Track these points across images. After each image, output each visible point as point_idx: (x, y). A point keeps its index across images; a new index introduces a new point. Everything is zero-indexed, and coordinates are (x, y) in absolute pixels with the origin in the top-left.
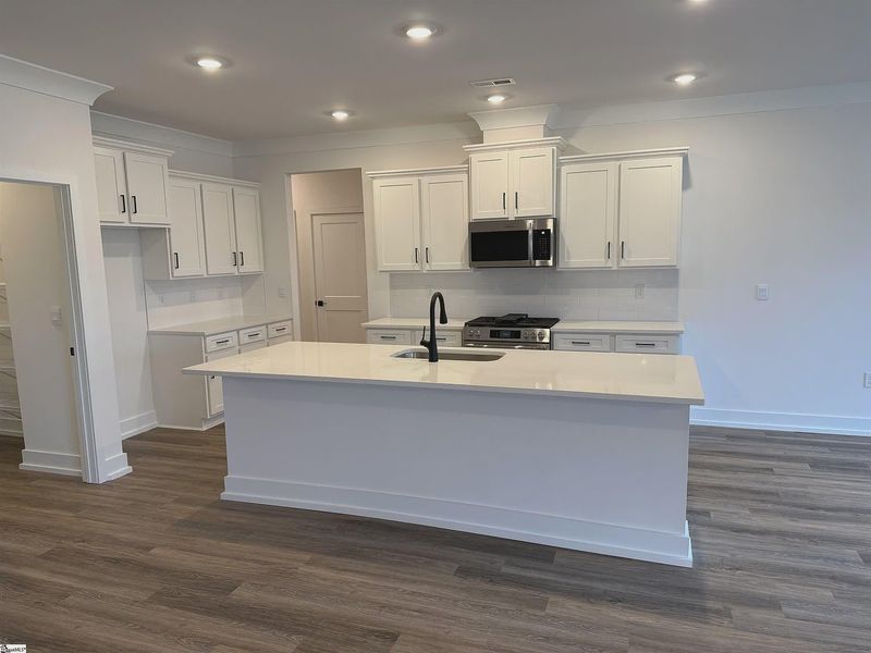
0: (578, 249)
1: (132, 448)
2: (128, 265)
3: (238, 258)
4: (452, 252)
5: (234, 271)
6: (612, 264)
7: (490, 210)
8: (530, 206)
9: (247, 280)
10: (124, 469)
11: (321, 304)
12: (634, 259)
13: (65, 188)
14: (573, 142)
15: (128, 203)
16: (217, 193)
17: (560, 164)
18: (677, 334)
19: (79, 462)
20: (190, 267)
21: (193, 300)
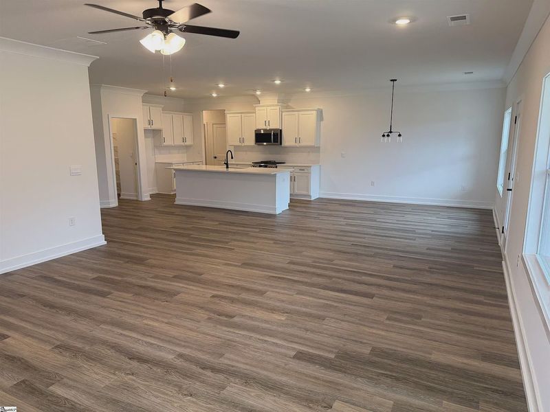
0: (287, 140)
1: (152, 196)
2: (150, 140)
3: (184, 140)
4: (251, 140)
5: (183, 144)
6: (297, 145)
7: (262, 126)
8: (274, 125)
9: (188, 147)
10: (149, 199)
11: (215, 158)
12: (303, 144)
13: (135, 119)
14: (289, 104)
15: (150, 122)
16: (177, 118)
17: (282, 112)
18: (310, 167)
19: (137, 196)
20: (168, 142)
21: (170, 153)
